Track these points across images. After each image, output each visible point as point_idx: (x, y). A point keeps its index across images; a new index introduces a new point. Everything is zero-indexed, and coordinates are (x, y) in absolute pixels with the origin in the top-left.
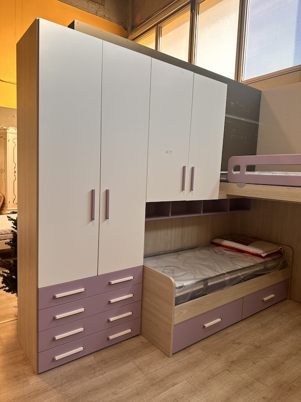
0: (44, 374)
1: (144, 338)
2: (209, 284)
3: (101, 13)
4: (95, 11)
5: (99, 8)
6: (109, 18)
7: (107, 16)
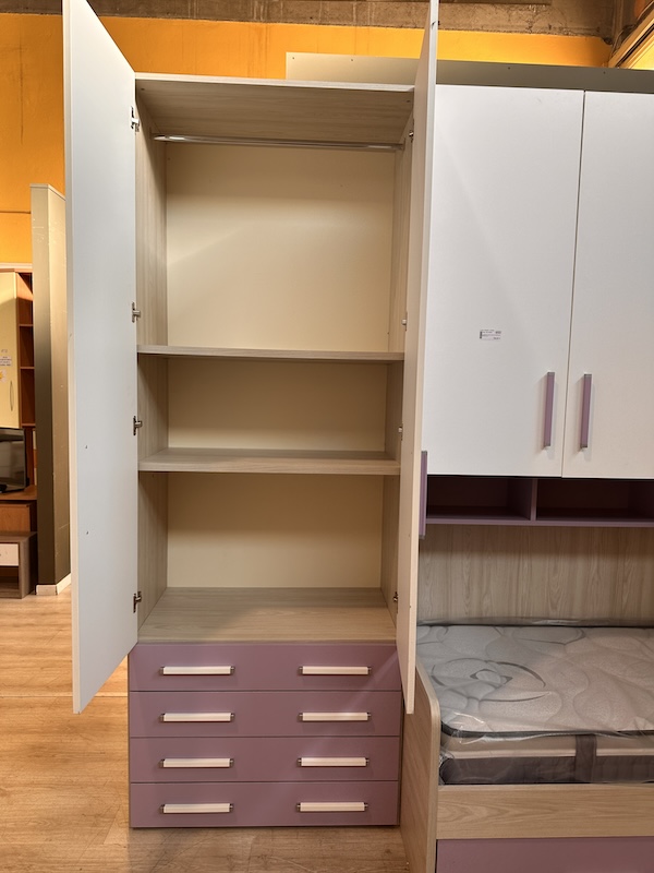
0: (141, 832)
1: (400, 841)
2: (601, 752)
3: (542, 23)
4: (527, 25)
5: (537, 13)
6: (561, 29)
7: (557, 25)
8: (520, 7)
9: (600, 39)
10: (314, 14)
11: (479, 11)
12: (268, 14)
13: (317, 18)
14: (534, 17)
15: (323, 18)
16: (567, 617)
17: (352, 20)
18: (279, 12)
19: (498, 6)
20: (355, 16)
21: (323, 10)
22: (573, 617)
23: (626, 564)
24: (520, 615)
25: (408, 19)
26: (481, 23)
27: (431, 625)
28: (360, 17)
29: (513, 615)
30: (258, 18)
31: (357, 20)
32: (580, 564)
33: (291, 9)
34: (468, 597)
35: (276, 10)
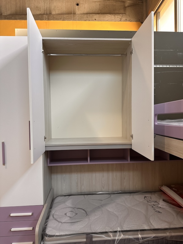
2: (94, 239)
3: (124, 19)
4: (120, 19)
5: (122, 16)
6: (129, 20)
7: (128, 19)
8: (118, 15)
9: (140, 23)
10: (61, 18)
11: (106, 16)
12: (48, 18)
13: (62, 19)
14: (122, 17)
15: (64, 19)
16: (108, 191)
17: (72, 19)
18: (51, 18)
19: (112, 15)
20: (72, 18)
21: (64, 17)
22: (110, 191)
23: (124, 173)
24: (93, 191)
25: (87, 19)
26: (107, 19)
27: (65, 196)
28: (74, 18)
29: (91, 191)
30: (46, 19)
31: (73, 19)
32: (110, 174)
33: (55, 17)
34: (77, 186)
35: (50, 17)
